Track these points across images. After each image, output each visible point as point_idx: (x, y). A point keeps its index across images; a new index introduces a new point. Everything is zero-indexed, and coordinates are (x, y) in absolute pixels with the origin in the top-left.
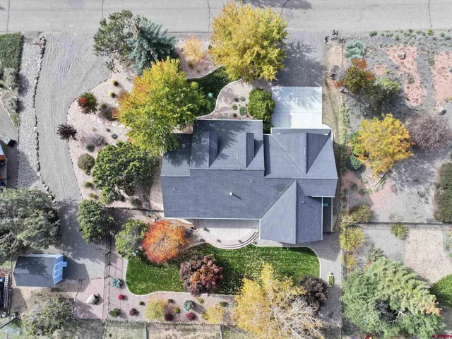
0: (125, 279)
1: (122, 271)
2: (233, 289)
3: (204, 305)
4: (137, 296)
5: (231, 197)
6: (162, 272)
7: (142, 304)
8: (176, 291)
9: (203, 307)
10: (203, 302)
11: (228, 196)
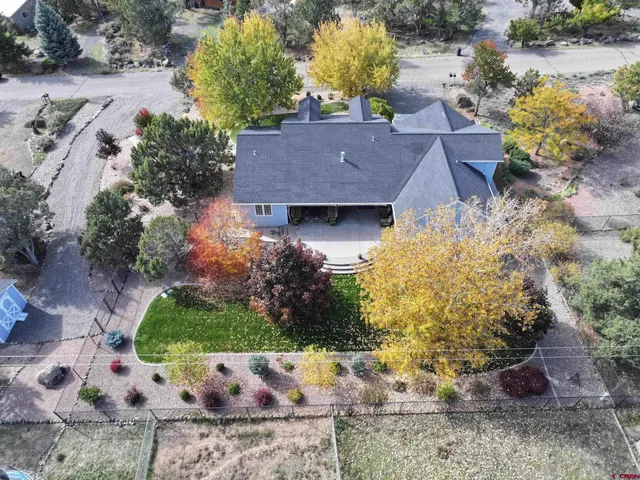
0: (133, 335)
1: (133, 323)
2: (355, 340)
3: (295, 374)
4: (153, 365)
5: (342, 166)
6: (211, 318)
7: (158, 379)
8: (236, 351)
9: (291, 380)
10: (291, 368)
11: (339, 164)
